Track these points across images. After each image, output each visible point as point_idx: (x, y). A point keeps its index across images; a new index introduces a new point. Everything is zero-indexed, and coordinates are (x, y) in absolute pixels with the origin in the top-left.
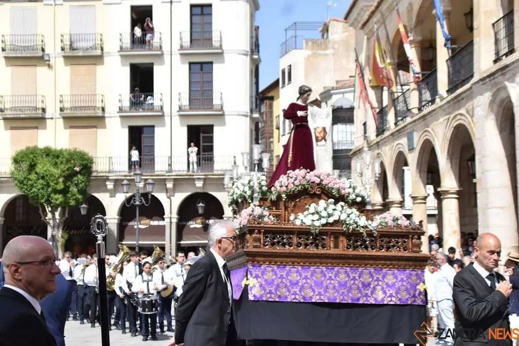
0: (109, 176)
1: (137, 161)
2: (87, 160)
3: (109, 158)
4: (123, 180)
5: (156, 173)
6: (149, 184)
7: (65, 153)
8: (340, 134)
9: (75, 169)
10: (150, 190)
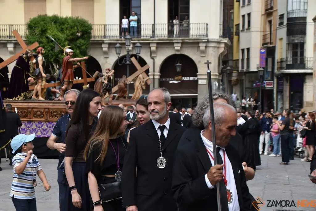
0: (104, 41)
1: (127, 28)
2: (87, 27)
3: (104, 25)
4: (116, 44)
5: (142, 38)
6: (137, 47)
7: (69, 21)
8: (295, 4)
9: (77, 34)
10: (138, 52)
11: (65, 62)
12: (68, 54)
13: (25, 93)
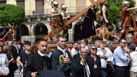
11: (124, 11)
12: (126, 5)
13: (92, 36)
